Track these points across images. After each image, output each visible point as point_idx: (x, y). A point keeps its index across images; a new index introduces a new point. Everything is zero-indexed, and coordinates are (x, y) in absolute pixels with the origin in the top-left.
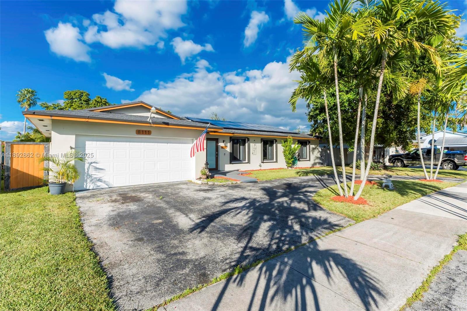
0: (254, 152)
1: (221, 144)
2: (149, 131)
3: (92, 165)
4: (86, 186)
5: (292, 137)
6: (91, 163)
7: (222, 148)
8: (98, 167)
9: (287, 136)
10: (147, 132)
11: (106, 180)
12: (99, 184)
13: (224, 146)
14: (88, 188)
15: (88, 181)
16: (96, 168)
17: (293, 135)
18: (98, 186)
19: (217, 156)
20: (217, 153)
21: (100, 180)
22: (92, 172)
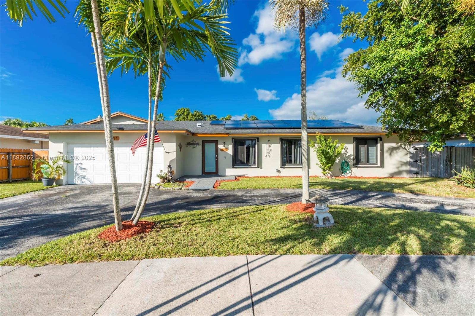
0: (267, 155)
1: (221, 147)
2: (117, 137)
3: (78, 165)
4: (75, 181)
5: (322, 133)
6: (78, 164)
7: (222, 150)
8: (82, 167)
9: (315, 133)
10: (115, 138)
11: (89, 178)
12: (84, 180)
13: (224, 148)
14: (76, 183)
15: (77, 177)
16: (81, 168)
17: (323, 130)
18: (83, 182)
19: (217, 159)
20: (217, 156)
21: (84, 177)
22: (79, 171)
